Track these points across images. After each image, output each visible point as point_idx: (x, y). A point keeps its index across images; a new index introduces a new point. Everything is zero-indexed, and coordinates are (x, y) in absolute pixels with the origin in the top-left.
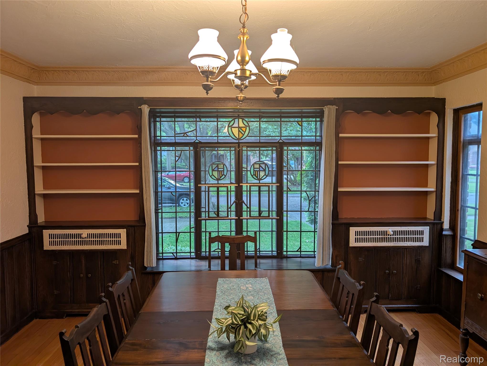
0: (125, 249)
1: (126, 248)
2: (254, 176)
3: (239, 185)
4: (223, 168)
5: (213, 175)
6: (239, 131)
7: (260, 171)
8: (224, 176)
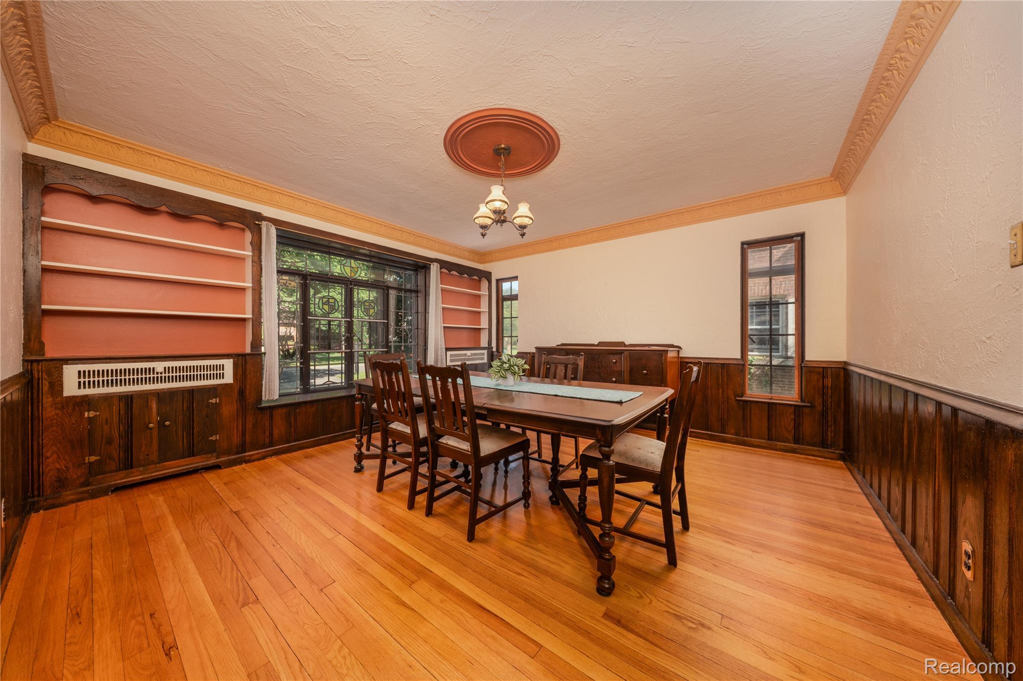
0: (231, 384)
1: (232, 382)
2: (365, 313)
3: (351, 319)
4: (335, 303)
5: (323, 308)
6: (351, 271)
7: (370, 309)
8: (335, 311)
